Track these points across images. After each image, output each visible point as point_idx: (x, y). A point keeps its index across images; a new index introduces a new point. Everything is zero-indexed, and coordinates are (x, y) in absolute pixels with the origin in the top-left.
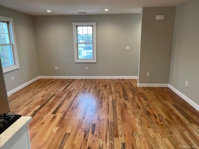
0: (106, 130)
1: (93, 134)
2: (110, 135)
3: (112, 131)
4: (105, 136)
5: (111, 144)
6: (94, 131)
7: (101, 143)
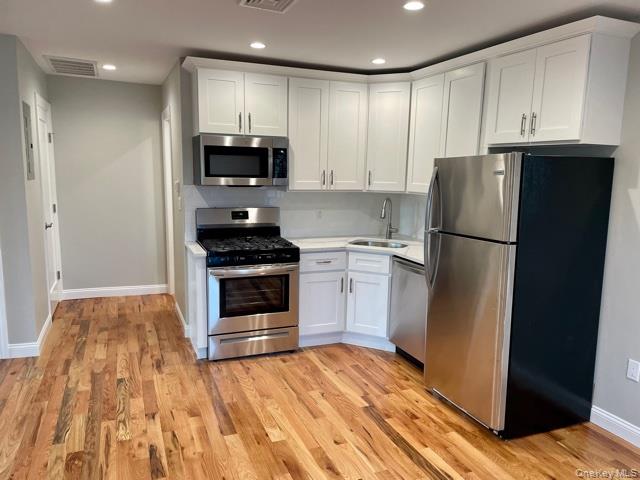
0: (107, 466)
1: (151, 446)
2: (94, 455)
3: (86, 466)
4: (112, 450)
5: (94, 435)
6: (151, 455)
7: (121, 432)
